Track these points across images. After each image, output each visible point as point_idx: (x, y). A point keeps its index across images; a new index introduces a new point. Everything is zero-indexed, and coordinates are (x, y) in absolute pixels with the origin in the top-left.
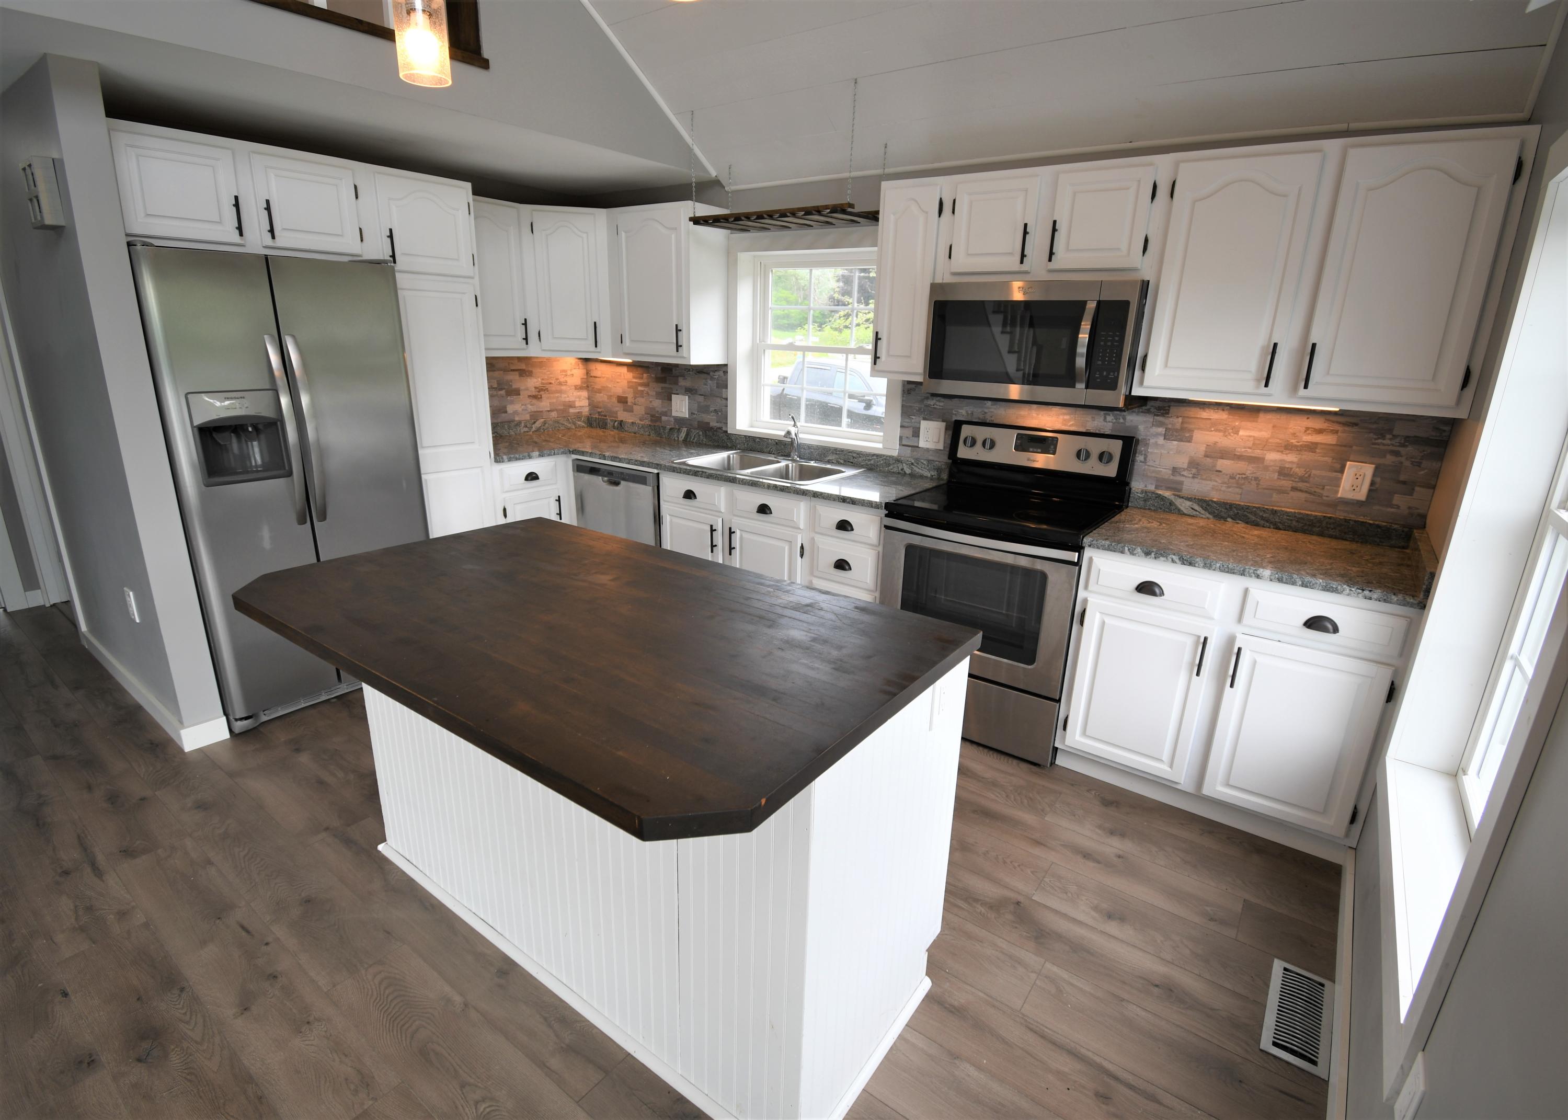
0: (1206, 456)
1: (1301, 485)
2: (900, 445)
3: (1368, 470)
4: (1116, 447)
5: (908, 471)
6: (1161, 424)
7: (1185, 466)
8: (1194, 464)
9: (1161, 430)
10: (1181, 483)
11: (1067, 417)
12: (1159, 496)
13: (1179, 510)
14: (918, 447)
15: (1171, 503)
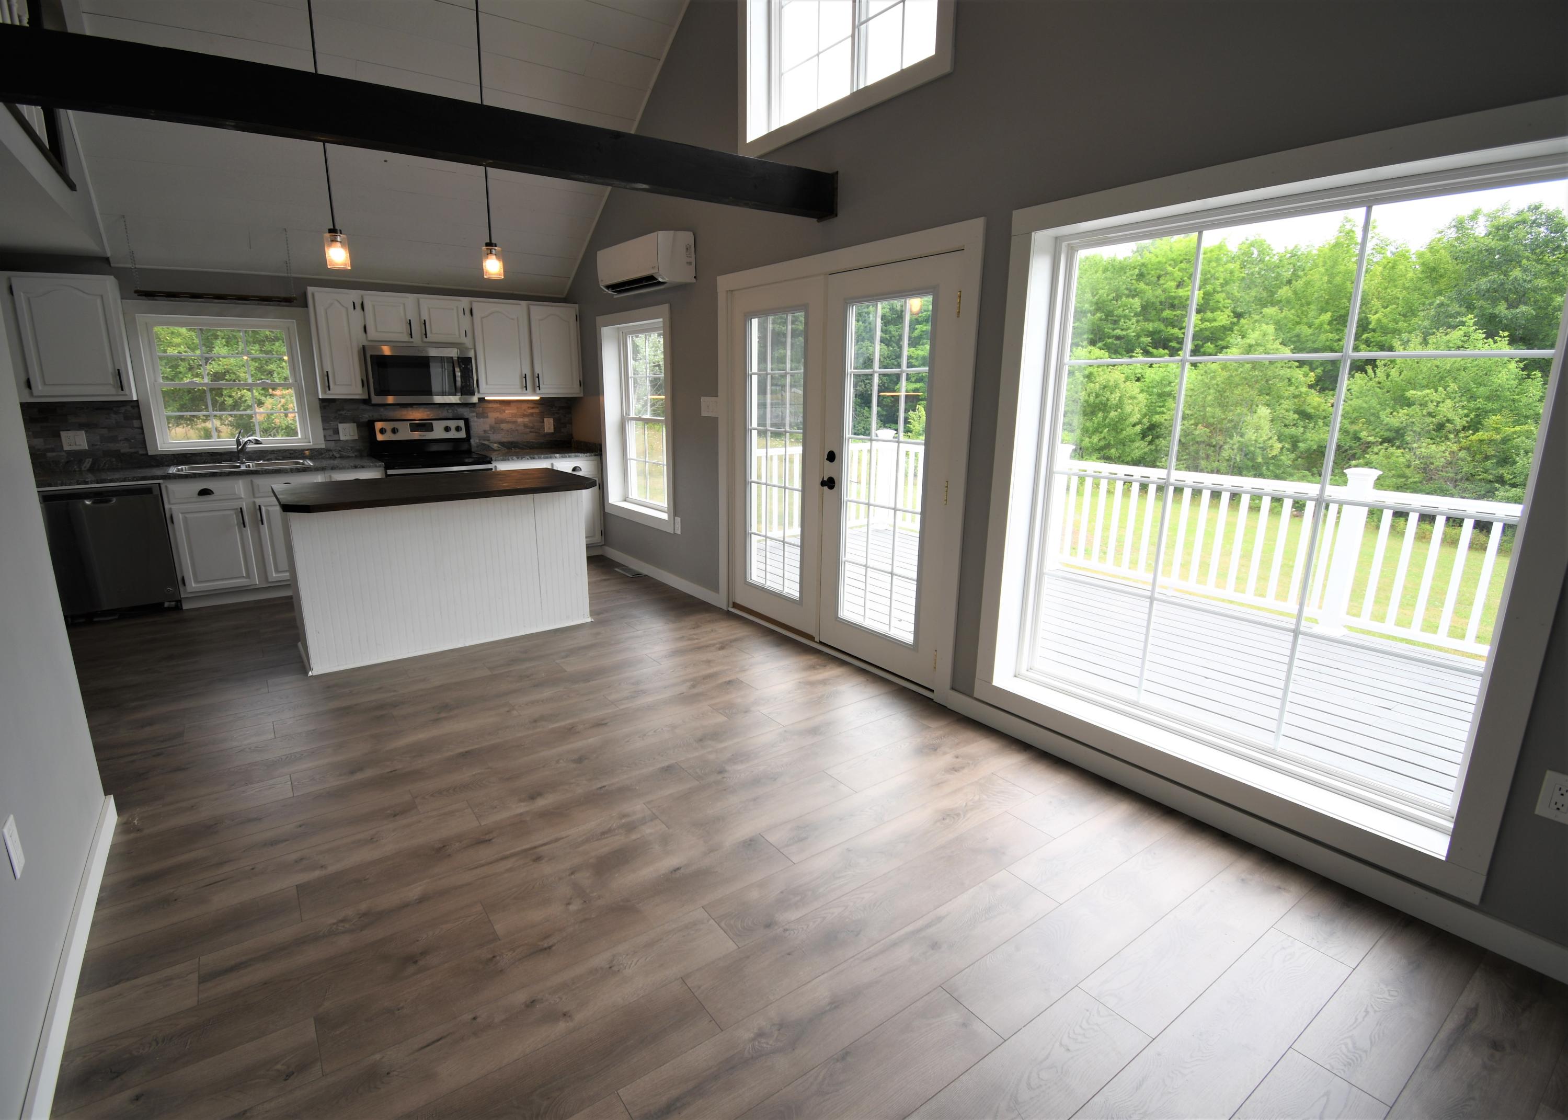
0: (496, 423)
1: (532, 430)
2: (325, 440)
3: (551, 421)
4: (461, 423)
5: (338, 455)
6: (473, 412)
7: (488, 429)
8: (492, 427)
9: (474, 414)
10: (489, 437)
11: (428, 413)
12: (483, 444)
13: (492, 448)
14: (339, 440)
15: (489, 446)
